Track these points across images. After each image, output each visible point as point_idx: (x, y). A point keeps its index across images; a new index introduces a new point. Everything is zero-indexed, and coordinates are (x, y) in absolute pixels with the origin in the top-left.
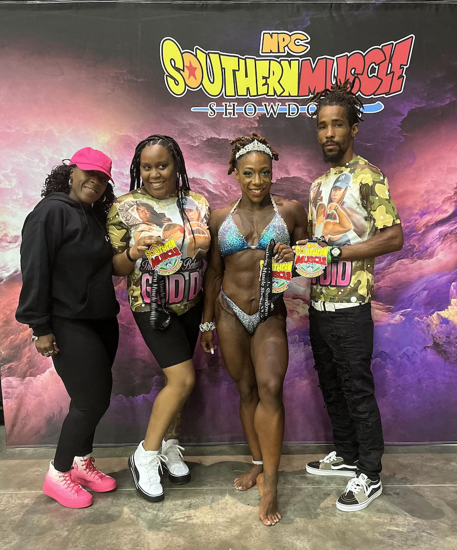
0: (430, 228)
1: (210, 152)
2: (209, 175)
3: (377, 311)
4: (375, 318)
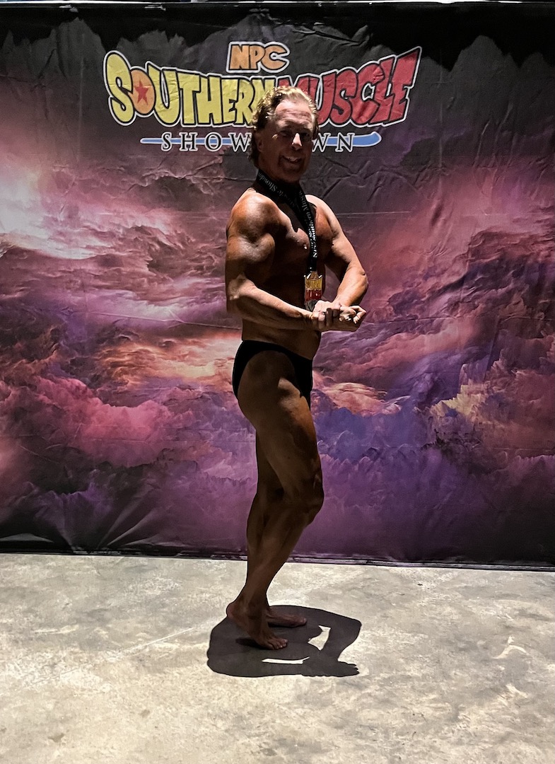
0: (436, 293)
1: (162, 194)
2: (161, 223)
3: (366, 398)
4: (364, 406)
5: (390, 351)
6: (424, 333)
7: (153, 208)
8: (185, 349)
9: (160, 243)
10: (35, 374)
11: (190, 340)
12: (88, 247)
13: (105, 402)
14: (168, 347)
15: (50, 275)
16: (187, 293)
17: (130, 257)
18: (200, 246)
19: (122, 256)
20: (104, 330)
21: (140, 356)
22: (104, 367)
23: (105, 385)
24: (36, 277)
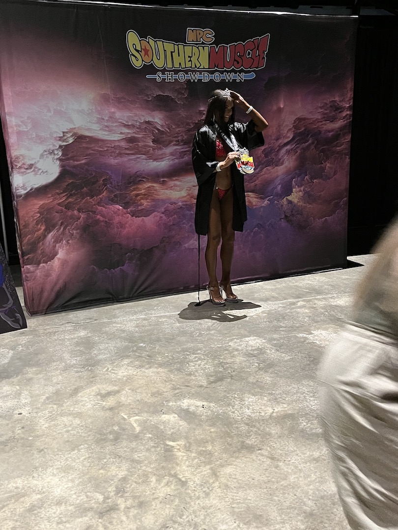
0: (281, 147)
1: (158, 104)
2: (158, 119)
3: (255, 199)
4: (254, 203)
5: (264, 176)
6: (277, 166)
7: (154, 111)
8: (172, 183)
9: (158, 129)
10: (95, 205)
11: (174, 178)
12: (121, 133)
13: (132, 216)
14: (164, 183)
15: (101, 149)
16: (172, 154)
17: (143, 137)
18: (177, 130)
19: (139, 137)
20: (131, 177)
21: (150, 189)
22: (132, 197)
23: (132, 207)
24: (94, 150)
